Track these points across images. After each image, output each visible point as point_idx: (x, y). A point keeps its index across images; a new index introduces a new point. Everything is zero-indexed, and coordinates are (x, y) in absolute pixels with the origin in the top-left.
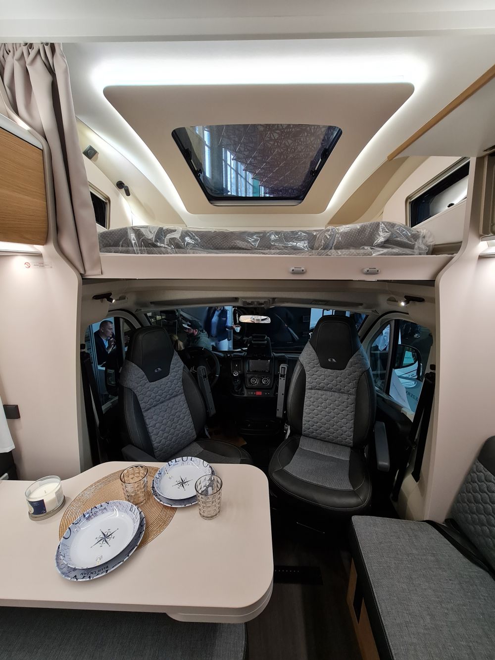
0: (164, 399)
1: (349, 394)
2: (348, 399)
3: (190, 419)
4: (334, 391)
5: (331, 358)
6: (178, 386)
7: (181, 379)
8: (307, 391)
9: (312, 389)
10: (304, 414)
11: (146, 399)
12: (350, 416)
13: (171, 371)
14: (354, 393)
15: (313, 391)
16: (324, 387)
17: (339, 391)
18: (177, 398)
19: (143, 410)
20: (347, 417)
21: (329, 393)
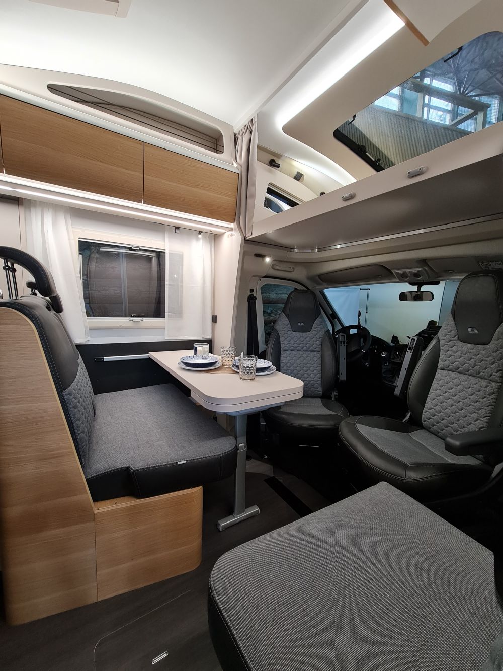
0: (300, 348)
1: (491, 380)
2: (487, 386)
3: (319, 375)
4: (471, 375)
5: (473, 328)
6: (316, 344)
7: (321, 339)
8: (438, 371)
9: (444, 370)
10: (428, 400)
11: (286, 342)
12: (484, 410)
13: (313, 329)
14: (498, 379)
15: (445, 372)
16: (459, 368)
17: (478, 375)
18: (313, 353)
19: (281, 349)
20: (479, 412)
21: (464, 377)
